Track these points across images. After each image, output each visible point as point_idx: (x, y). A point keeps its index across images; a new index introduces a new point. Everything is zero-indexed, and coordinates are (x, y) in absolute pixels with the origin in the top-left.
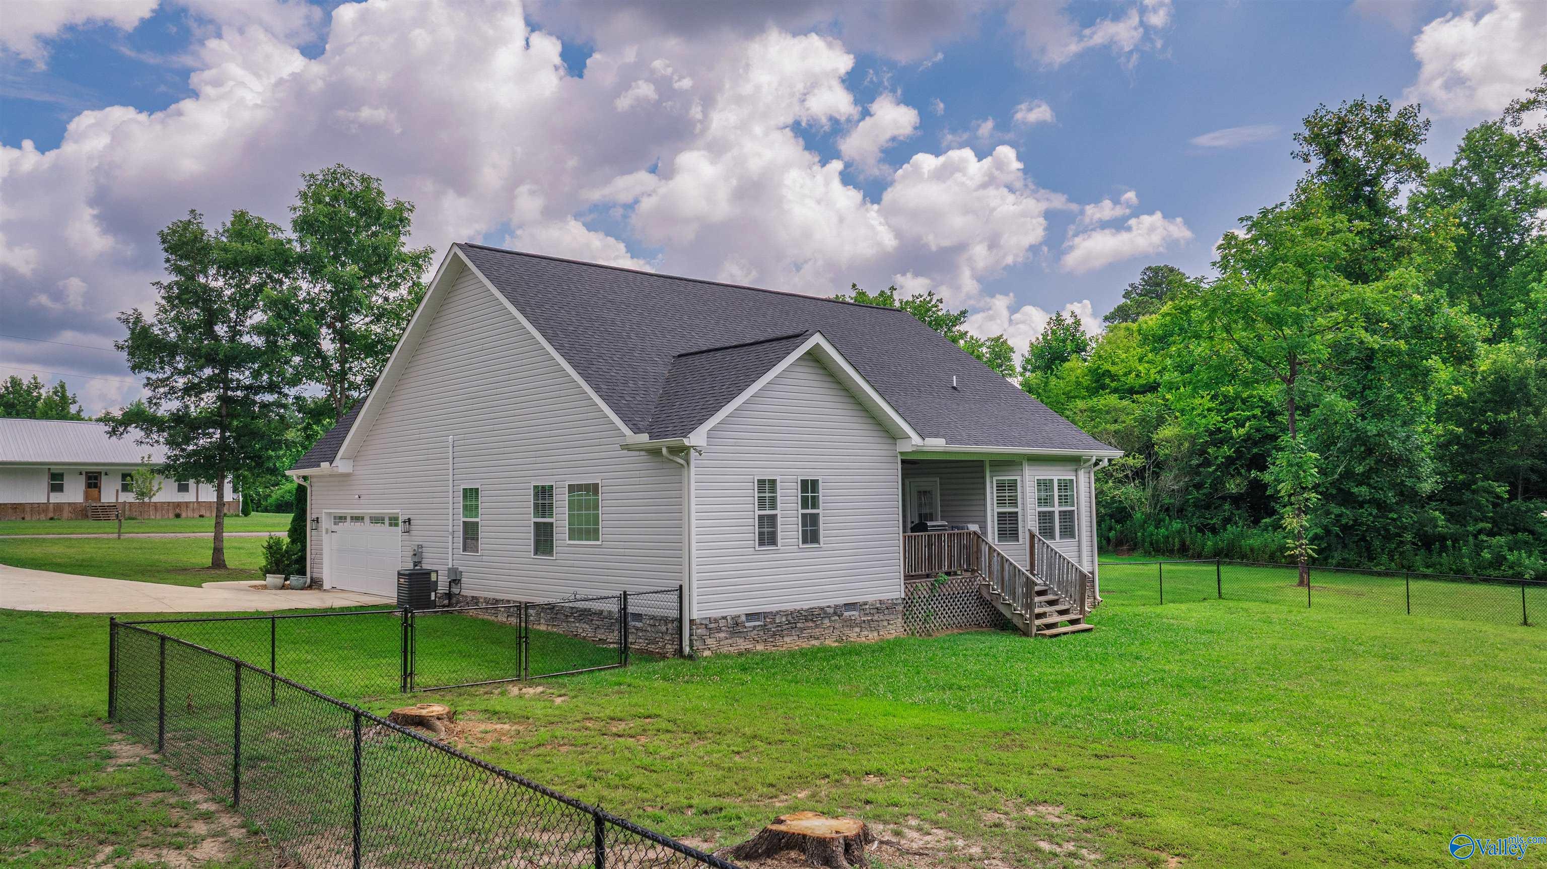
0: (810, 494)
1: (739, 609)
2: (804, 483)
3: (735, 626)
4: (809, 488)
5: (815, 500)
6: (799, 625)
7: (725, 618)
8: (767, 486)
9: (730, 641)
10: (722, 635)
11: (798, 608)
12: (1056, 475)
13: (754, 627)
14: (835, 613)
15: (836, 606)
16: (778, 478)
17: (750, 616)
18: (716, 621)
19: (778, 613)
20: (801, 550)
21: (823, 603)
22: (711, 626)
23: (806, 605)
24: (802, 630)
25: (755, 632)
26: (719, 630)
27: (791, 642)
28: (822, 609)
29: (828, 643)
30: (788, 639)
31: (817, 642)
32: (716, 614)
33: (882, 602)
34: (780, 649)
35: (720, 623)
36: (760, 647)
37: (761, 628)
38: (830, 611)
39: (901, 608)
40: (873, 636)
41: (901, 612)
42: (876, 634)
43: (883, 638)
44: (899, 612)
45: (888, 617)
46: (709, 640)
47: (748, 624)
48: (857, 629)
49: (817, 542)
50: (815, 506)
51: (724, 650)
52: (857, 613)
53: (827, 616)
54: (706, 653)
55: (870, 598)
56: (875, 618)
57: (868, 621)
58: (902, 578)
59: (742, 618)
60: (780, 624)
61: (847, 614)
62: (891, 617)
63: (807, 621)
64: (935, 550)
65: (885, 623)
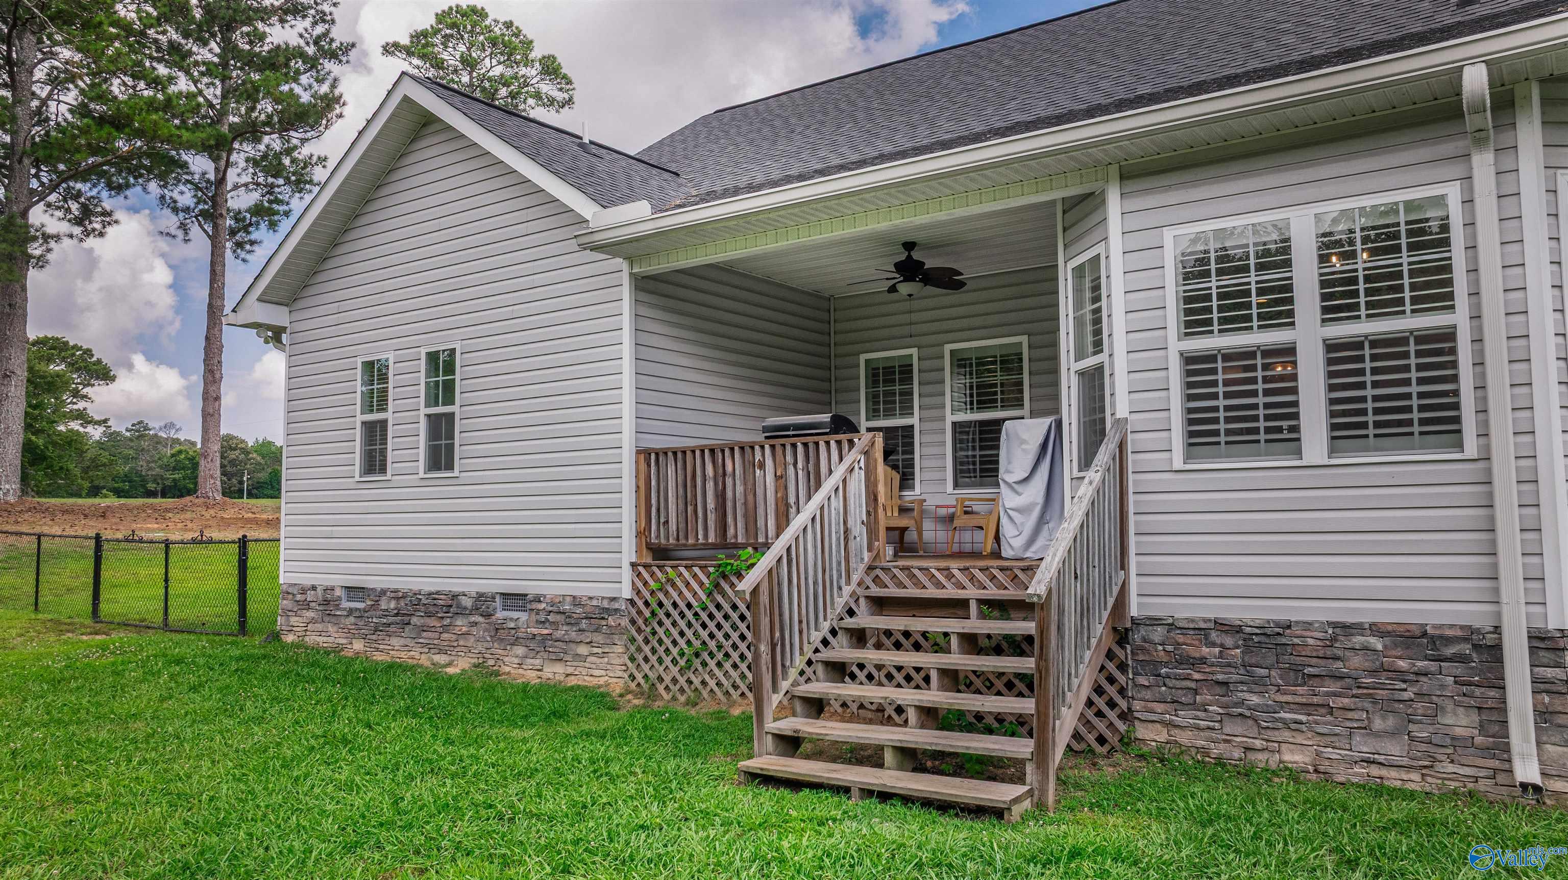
0: (441, 378)
2: (433, 357)
3: (326, 602)
4: (442, 364)
5: (449, 387)
6: (414, 620)
7: (314, 588)
8: (377, 371)
9: (319, 627)
10: (310, 614)
11: (415, 588)
12: (1303, 206)
13: (351, 611)
14: (476, 609)
15: (480, 596)
16: (392, 356)
17: (353, 591)
18: (304, 591)
19: (383, 592)
20: (424, 483)
21: (455, 586)
22: (302, 597)
23: (428, 585)
24: (423, 629)
25: (352, 619)
26: (306, 605)
27: (396, 648)
28: (455, 596)
29: (459, 665)
30: (396, 642)
31: (441, 659)
32: (306, 580)
33: (576, 601)
34: (379, 657)
35: (310, 596)
36: (358, 645)
37: (360, 615)
38: (467, 602)
39: (625, 622)
40: (554, 672)
41: (623, 631)
42: (559, 669)
43: (572, 681)
44: (619, 630)
45: (587, 637)
46: (294, 620)
47: (346, 604)
48: (520, 650)
49: (450, 467)
50: (449, 399)
51: (311, 639)
52: (523, 616)
53: (462, 612)
54: (290, 638)
55: (550, 589)
56: (559, 634)
57: (545, 638)
58: (628, 550)
59: (338, 592)
60: (386, 613)
61: (500, 614)
62: (598, 638)
63: (429, 615)
64: (736, 489)
65: (583, 650)
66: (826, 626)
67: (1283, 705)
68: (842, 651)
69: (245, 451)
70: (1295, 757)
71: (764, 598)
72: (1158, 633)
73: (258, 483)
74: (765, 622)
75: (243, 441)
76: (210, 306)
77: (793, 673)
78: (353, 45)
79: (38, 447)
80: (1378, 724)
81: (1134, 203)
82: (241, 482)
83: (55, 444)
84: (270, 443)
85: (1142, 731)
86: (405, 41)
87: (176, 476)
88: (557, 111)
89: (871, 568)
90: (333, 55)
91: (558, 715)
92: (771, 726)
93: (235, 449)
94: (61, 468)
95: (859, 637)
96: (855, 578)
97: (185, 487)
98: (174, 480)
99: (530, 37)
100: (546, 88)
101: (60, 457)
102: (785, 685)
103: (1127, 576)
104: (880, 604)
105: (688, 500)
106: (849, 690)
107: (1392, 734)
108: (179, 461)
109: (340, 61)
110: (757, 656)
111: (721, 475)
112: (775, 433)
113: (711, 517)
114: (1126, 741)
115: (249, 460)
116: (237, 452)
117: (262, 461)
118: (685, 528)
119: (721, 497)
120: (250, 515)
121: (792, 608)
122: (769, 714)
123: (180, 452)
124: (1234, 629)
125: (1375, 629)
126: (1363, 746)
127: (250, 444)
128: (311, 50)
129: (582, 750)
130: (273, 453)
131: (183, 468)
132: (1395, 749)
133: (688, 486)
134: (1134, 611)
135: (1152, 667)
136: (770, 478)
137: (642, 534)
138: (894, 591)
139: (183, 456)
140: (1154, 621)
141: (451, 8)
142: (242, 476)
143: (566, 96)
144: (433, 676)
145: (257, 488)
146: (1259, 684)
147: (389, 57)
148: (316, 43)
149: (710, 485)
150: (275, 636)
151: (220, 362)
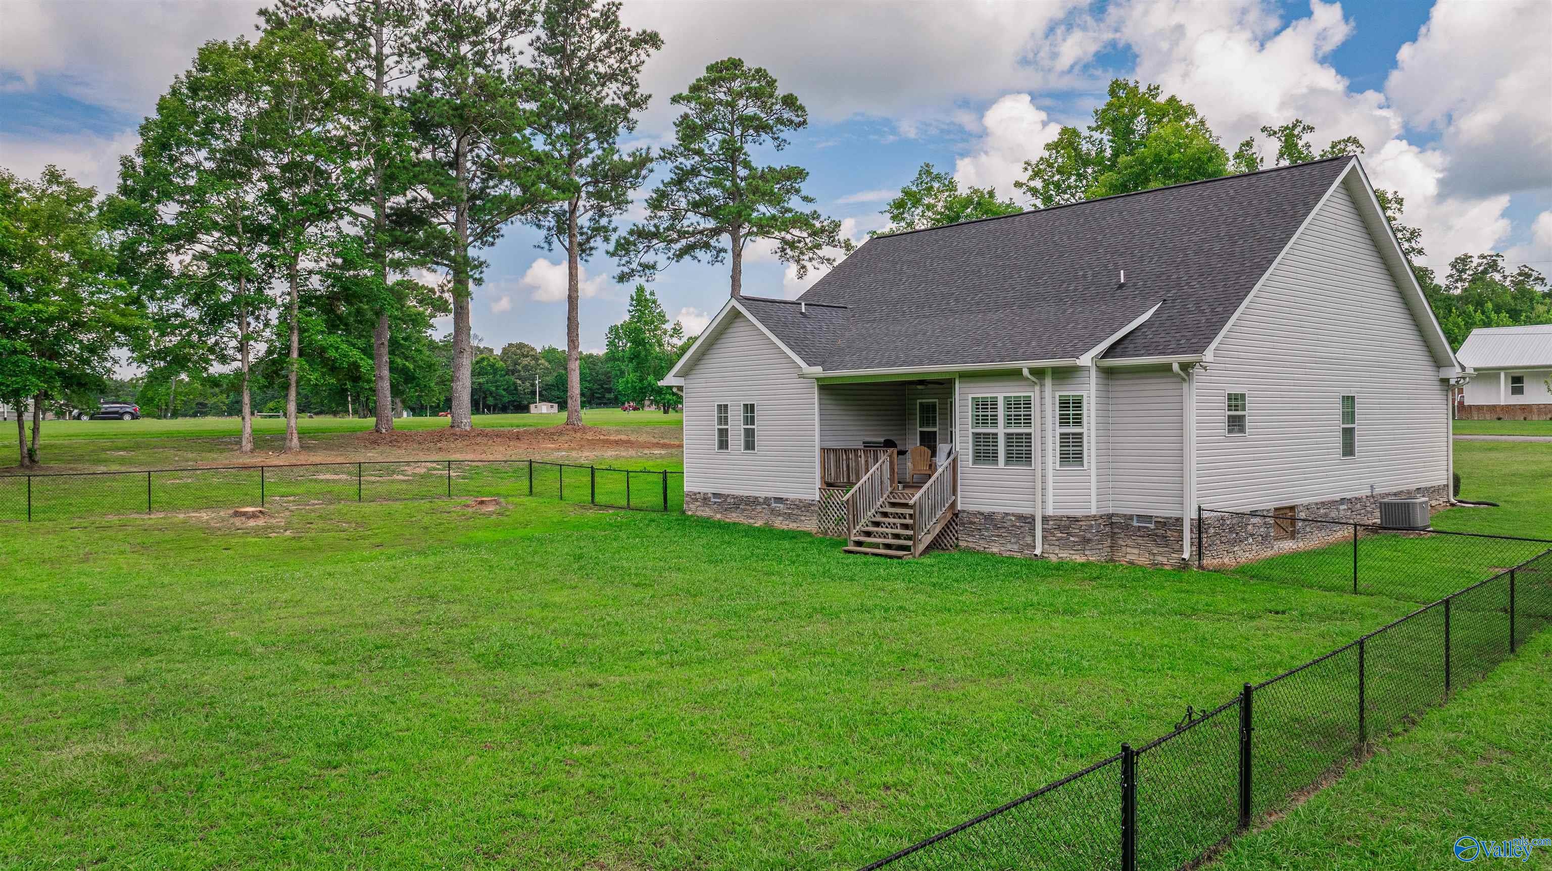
0: (749, 414)
1: (709, 490)
2: (746, 406)
3: (705, 499)
4: (750, 409)
5: (753, 418)
6: (741, 507)
7: (699, 493)
8: (723, 408)
9: (702, 509)
10: (698, 503)
11: (741, 494)
12: (1001, 393)
13: (715, 503)
14: (764, 503)
15: (766, 498)
16: (729, 403)
17: (715, 495)
18: (695, 494)
19: (728, 496)
20: (743, 454)
21: (757, 494)
22: (694, 497)
23: (746, 494)
24: (745, 510)
25: (716, 506)
26: (697, 500)
27: (734, 517)
28: (756, 498)
29: (759, 523)
30: (734, 515)
31: (752, 521)
32: (696, 490)
33: (800, 501)
34: (727, 520)
35: (698, 496)
36: (719, 516)
37: (719, 504)
38: (761, 500)
39: (817, 508)
40: (793, 526)
41: (817, 512)
42: (795, 525)
43: (799, 529)
44: (813, 512)
45: (804, 514)
46: (691, 506)
47: (713, 500)
48: (781, 518)
49: (753, 449)
50: (753, 423)
51: (699, 513)
52: (782, 506)
53: (759, 504)
54: (690, 513)
55: (791, 496)
56: (794, 512)
57: (789, 514)
58: (818, 484)
59: (710, 495)
60: (730, 504)
61: (773, 505)
62: (808, 514)
63: (746, 505)
64: (852, 464)
65: (803, 518)
66: (873, 511)
67: (993, 536)
68: (879, 518)
69: (535, 358)
70: (995, 550)
71: (851, 502)
72: (965, 515)
73: (547, 385)
74: (851, 509)
75: (533, 349)
76: (570, 297)
77: (860, 524)
78: (650, 96)
79: (409, 370)
80: (1013, 540)
81: (963, 385)
82: (533, 385)
83: (420, 367)
84: (554, 349)
85: (961, 543)
86: (686, 92)
87: (481, 380)
88: (795, 130)
89: (891, 493)
90: (637, 105)
91: (794, 537)
92: (853, 538)
93: (527, 356)
94: (425, 386)
95: (885, 515)
96: (885, 496)
97: (488, 390)
98: (480, 384)
99: (774, 78)
100: (787, 115)
101: (424, 377)
102: (858, 528)
103: (957, 497)
104: (893, 505)
105: (837, 466)
106: (880, 529)
107: (1016, 543)
108: (483, 368)
109: (641, 108)
110: (848, 519)
111: (848, 459)
112: (867, 445)
113: (845, 473)
114: (957, 546)
115: (539, 365)
116: (528, 359)
117: (549, 366)
118: (837, 477)
119: (848, 466)
120: (602, 437)
121: (861, 505)
122: (852, 535)
123: (483, 359)
124: (982, 514)
125: (1013, 515)
126: (1009, 547)
127: (539, 351)
128: (622, 103)
129: (801, 545)
130: (558, 359)
131: (486, 374)
132: (1016, 547)
133: (837, 462)
134: (959, 508)
135: (963, 524)
136: (863, 462)
137: (823, 478)
138: (898, 501)
139: (485, 363)
140: (964, 511)
141: (717, 63)
142: (534, 379)
143: (802, 120)
144: (750, 526)
145: (545, 390)
146: (987, 529)
147: (676, 105)
148: (626, 99)
149: (844, 462)
150: (683, 512)
151: (577, 335)
